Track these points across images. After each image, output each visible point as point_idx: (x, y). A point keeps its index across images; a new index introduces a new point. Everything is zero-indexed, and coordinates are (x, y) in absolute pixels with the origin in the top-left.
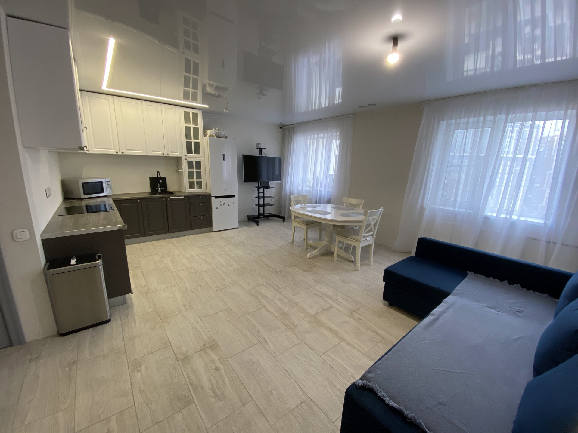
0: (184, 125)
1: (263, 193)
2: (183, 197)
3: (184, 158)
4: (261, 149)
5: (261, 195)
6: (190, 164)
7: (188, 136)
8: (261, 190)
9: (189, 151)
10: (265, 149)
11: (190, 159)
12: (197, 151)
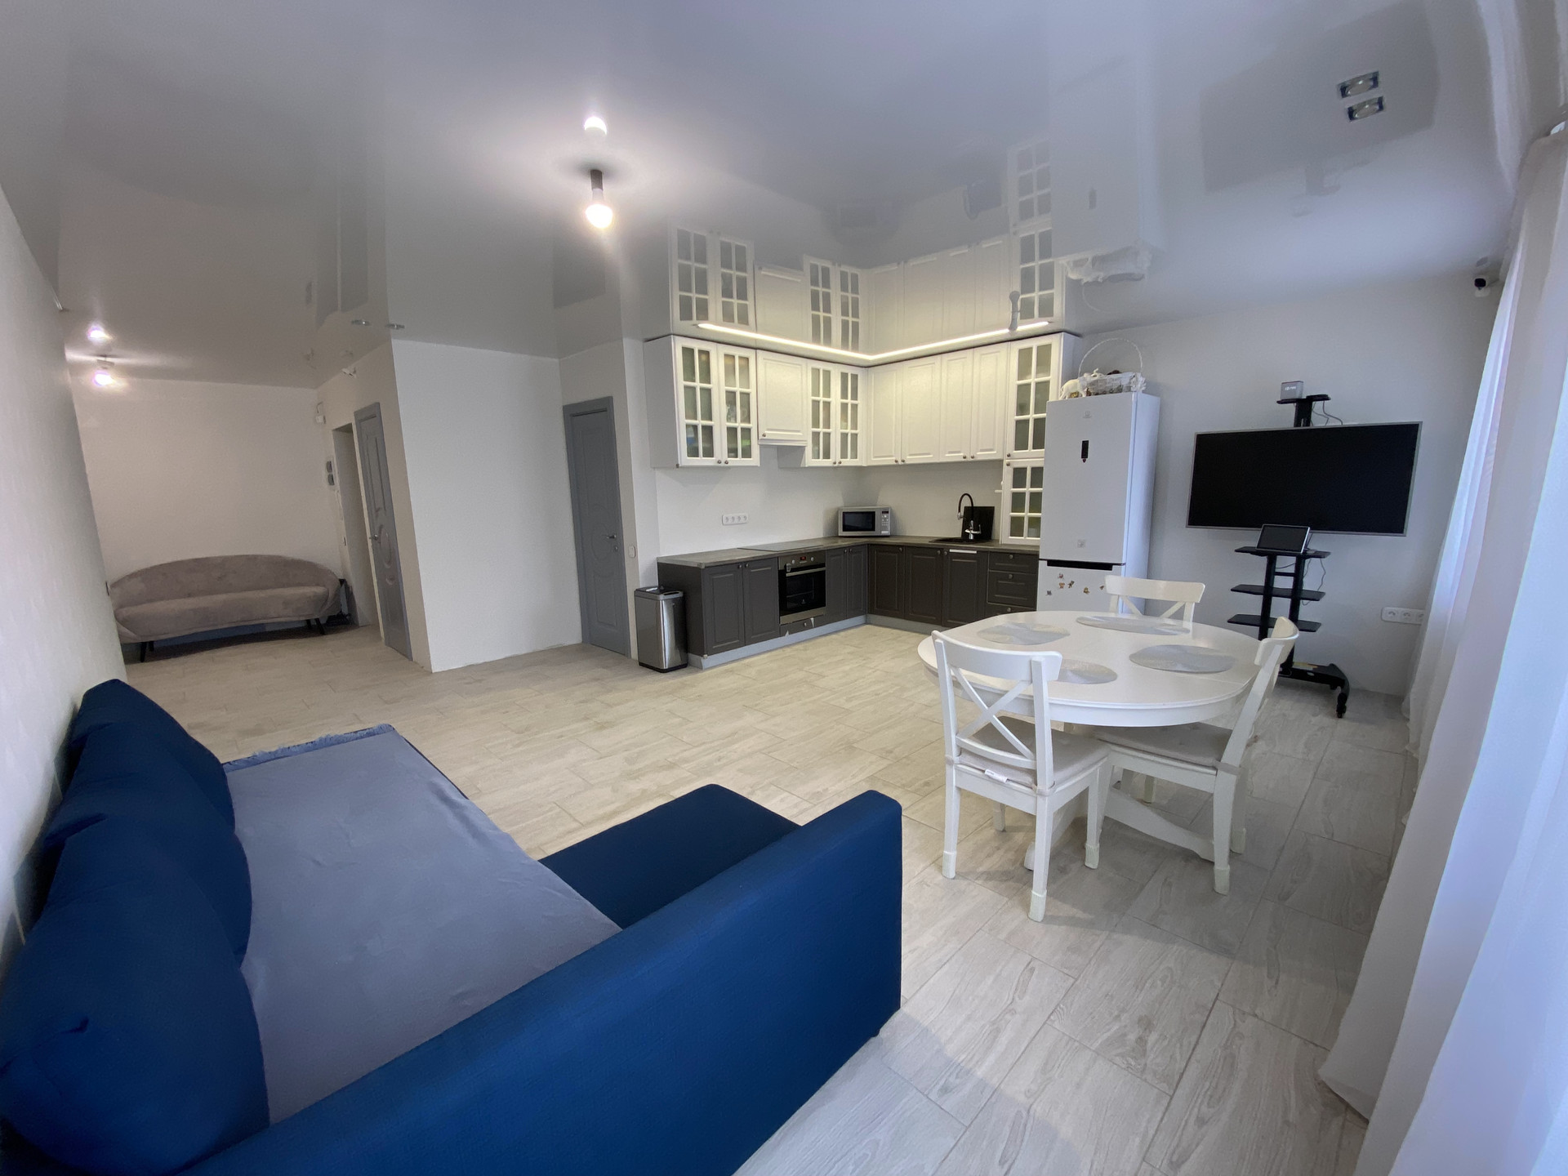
0: (1015, 382)
1: (1298, 576)
2: (975, 552)
3: (1006, 461)
4: (1304, 406)
5: (1284, 583)
6: (1019, 475)
7: (1022, 408)
8: (1286, 563)
9: (1021, 444)
10: (1324, 398)
11: (1019, 463)
12: (1039, 443)
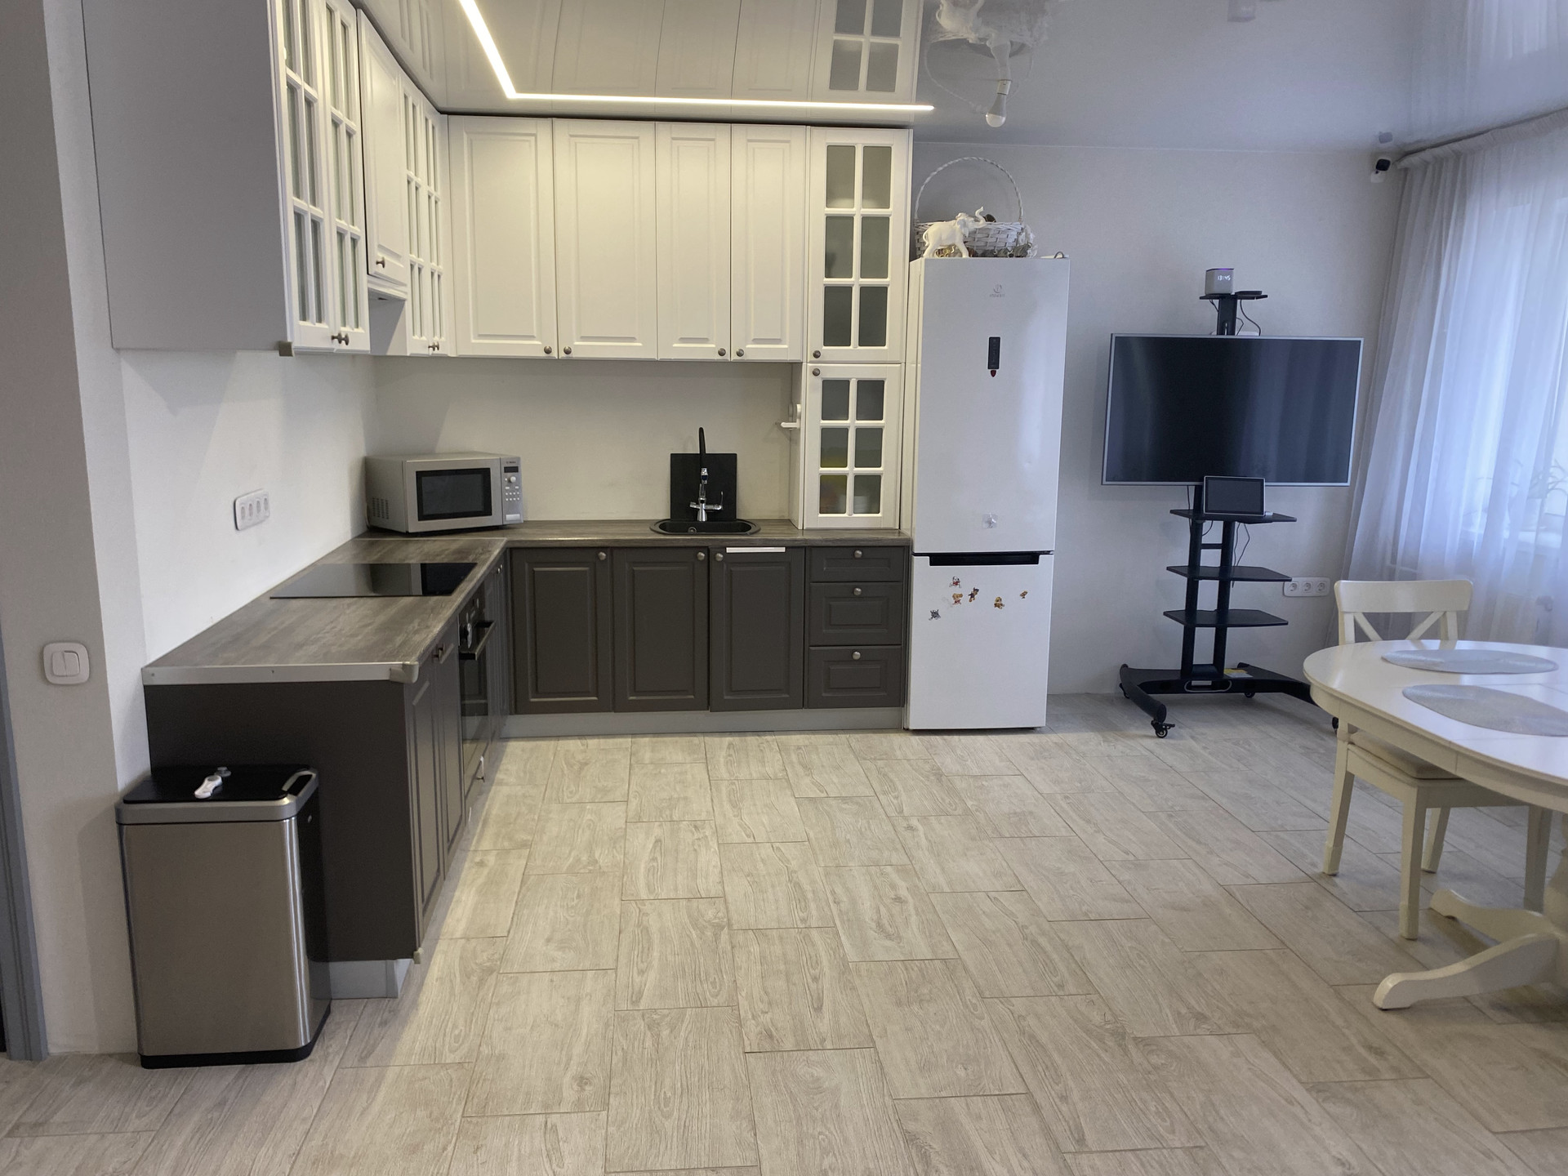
0: (820, 210)
1: (1226, 547)
2: (783, 550)
3: (807, 369)
4: (1228, 303)
5: (1210, 559)
6: (834, 395)
7: (834, 262)
8: (1213, 532)
9: (836, 333)
10: (1256, 295)
11: (834, 372)
12: (874, 333)
